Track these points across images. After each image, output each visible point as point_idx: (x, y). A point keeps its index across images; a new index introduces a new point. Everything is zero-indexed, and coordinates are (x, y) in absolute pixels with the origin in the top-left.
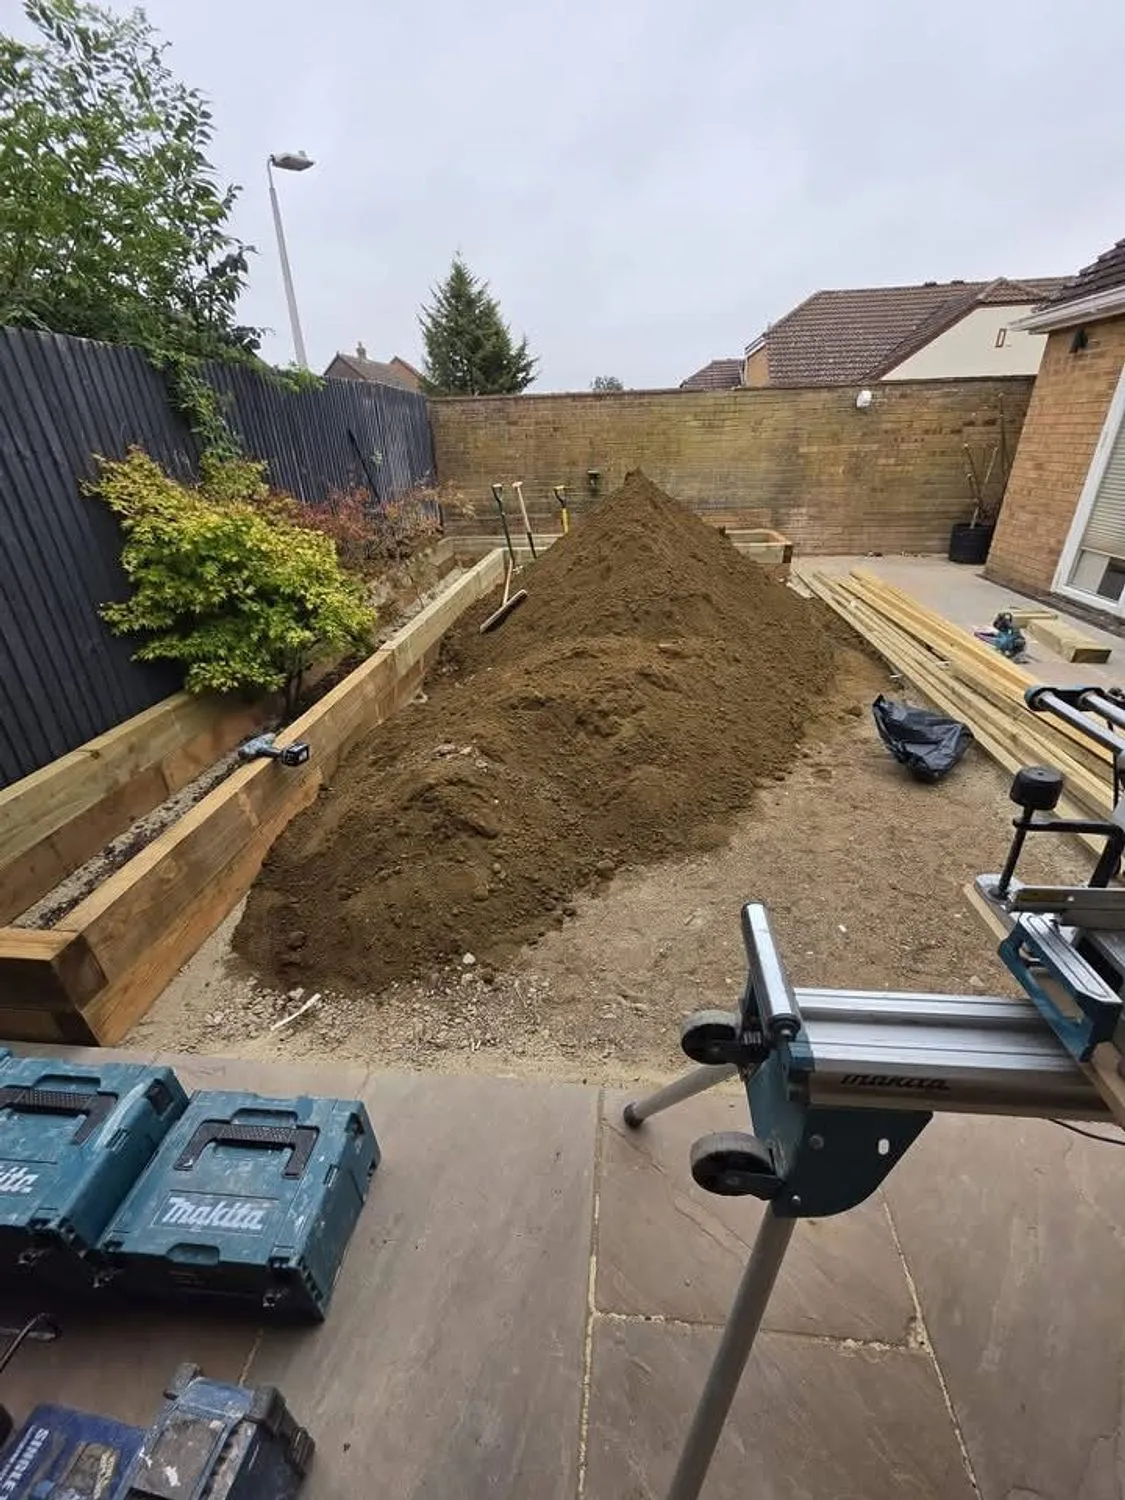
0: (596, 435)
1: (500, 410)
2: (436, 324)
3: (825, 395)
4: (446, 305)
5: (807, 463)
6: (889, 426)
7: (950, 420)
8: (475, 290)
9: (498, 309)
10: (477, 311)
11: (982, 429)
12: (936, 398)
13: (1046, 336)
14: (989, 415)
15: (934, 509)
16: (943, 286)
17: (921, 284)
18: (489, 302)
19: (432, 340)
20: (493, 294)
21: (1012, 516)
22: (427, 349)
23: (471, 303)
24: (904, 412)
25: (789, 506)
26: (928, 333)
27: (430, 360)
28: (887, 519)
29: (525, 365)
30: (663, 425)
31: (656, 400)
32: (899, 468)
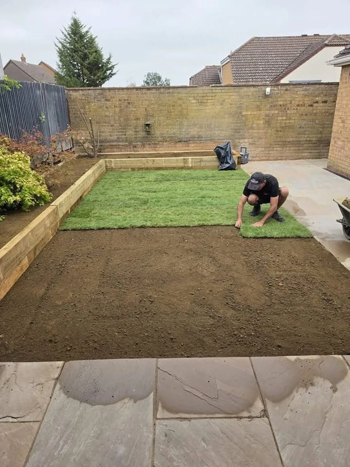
0: (148, 106)
1: (101, 94)
2: (64, 46)
3: (252, 89)
4: (69, 37)
5: (246, 119)
6: (281, 103)
7: (308, 101)
8: (84, 30)
9: (96, 40)
10: (85, 41)
11: (321, 104)
12: (300, 91)
13: (341, 67)
14: (325, 99)
15: (305, 139)
16: (310, 36)
17: (301, 35)
18: (91, 36)
19: (61, 54)
20: (93, 33)
21: (335, 142)
22: (59, 59)
23: (82, 37)
24: (288, 97)
25: (239, 139)
26: (304, 58)
27: (60, 64)
28: (284, 144)
29: (111, 67)
30: (180, 102)
31: (176, 90)
32: (288, 121)
